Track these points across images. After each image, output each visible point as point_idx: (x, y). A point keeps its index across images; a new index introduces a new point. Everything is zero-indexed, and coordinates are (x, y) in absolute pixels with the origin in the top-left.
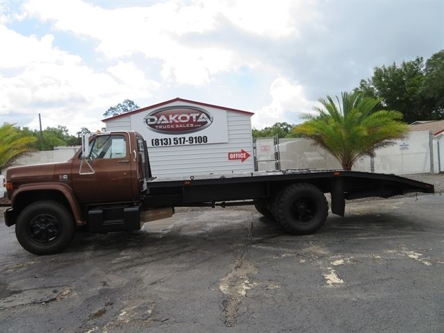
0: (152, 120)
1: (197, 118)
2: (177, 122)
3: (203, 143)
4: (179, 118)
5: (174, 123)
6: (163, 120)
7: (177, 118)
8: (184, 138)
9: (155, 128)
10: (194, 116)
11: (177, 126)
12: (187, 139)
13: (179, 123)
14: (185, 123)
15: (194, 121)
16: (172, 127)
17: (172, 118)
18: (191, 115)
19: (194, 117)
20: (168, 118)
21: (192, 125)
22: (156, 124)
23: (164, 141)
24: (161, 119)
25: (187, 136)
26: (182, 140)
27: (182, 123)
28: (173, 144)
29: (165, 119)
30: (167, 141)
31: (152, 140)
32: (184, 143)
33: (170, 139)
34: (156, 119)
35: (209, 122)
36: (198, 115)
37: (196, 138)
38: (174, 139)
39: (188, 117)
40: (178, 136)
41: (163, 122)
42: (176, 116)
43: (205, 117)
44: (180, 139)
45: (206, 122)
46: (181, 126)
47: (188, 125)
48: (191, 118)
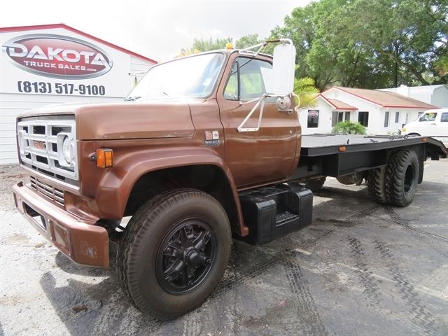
0: (18, 50)
1: (91, 58)
2: (60, 59)
3: (99, 95)
4: (64, 54)
5: (55, 61)
6: (37, 53)
7: (60, 54)
8: (72, 86)
9: (24, 64)
10: (87, 55)
11: (61, 66)
12: (76, 87)
13: (65, 63)
14: (74, 64)
15: (87, 62)
16: (53, 66)
17: (52, 54)
18: (82, 53)
19: (87, 57)
20: (46, 52)
21: (83, 68)
22: (25, 58)
23: (39, 87)
24: (33, 51)
25: (77, 83)
26: (69, 88)
27: (69, 64)
28: (54, 92)
29: (41, 52)
30: (44, 87)
31: (19, 83)
32: (71, 92)
33: (49, 84)
34: (25, 50)
35: (108, 67)
36: (92, 54)
37: (89, 87)
38: (57, 85)
39: (78, 56)
40: (63, 82)
41: (36, 57)
42: (58, 51)
43: (103, 59)
44: (66, 86)
45: (103, 67)
46: (67, 67)
47: (77, 67)
48: (82, 57)
